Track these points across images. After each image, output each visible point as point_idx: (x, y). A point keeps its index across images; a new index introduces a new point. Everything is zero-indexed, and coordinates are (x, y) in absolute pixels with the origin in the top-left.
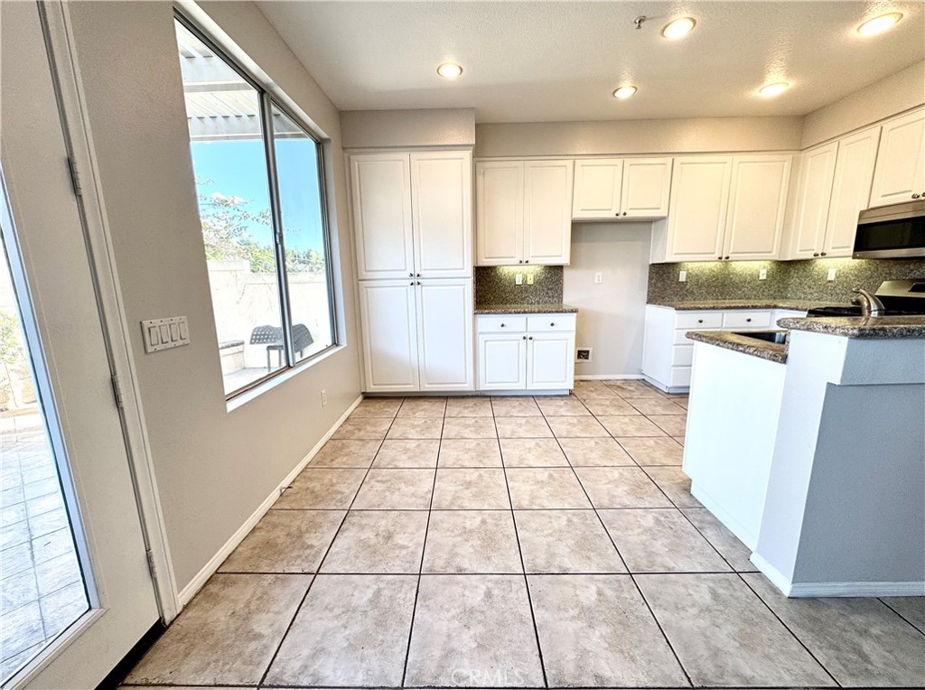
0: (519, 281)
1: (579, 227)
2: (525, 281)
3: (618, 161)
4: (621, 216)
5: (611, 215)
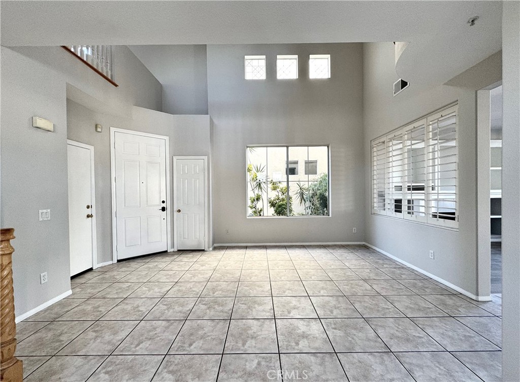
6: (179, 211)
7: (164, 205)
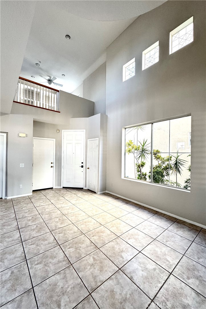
6: (89, 168)
7: (82, 165)
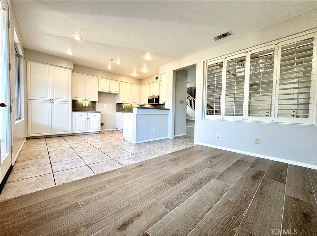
0: (84, 105)
1: (100, 93)
2: (85, 104)
3: (109, 80)
4: (110, 92)
5: (107, 91)
